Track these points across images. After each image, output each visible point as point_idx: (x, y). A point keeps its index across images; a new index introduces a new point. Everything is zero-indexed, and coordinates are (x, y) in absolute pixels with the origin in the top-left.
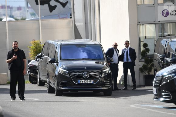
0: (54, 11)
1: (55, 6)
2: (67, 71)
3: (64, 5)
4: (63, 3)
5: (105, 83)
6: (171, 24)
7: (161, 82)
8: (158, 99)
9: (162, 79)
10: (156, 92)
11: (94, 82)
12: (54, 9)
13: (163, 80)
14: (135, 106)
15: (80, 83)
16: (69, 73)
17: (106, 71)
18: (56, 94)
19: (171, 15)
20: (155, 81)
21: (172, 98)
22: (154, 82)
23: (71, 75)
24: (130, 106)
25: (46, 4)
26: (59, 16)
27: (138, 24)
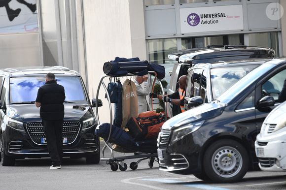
0: (16, 19)
1: (19, 11)
2: (22, 123)
3: (33, 8)
4: (31, 4)
5: (87, 142)
6: (209, 38)
7: (170, 138)
8: (166, 168)
9: (172, 134)
10: (162, 157)
11: (68, 140)
12: (17, 16)
13: (173, 136)
14: (130, 181)
15: (44, 142)
16: (24, 125)
17: (89, 122)
18: (4, 162)
19: (202, 22)
20: (161, 138)
21: (189, 166)
22: (158, 140)
23: (28, 130)
24: (121, 181)
25: (3, 6)
26: (25, 26)
27: (147, 40)
